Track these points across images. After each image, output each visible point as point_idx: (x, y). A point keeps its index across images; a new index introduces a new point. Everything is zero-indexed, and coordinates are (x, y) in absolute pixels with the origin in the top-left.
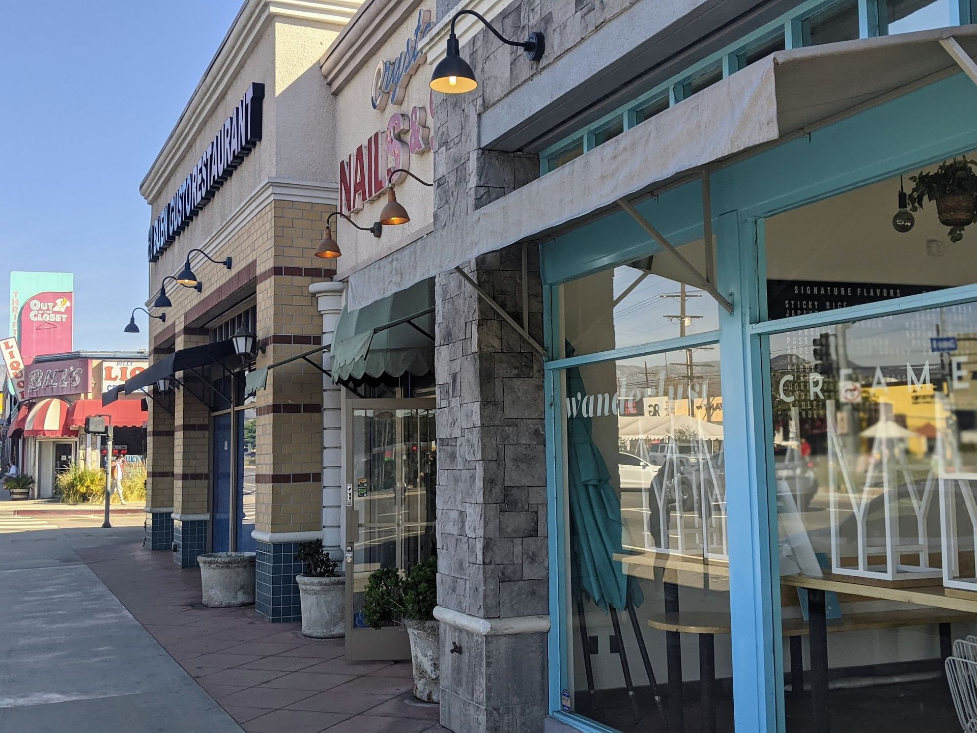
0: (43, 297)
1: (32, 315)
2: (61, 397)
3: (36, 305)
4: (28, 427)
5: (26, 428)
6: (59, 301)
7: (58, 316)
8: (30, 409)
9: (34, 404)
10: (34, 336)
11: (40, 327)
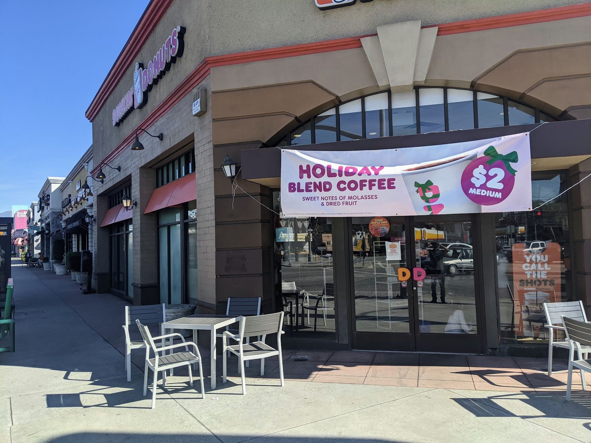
0: (20, 211)
1: (18, 215)
2: (22, 237)
3: (18, 213)
4: (15, 243)
5: (15, 244)
6: (24, 212)
7: (24, 216)
8: (15, 240)
9: (16, 239)
10: (18, 221)
11: (20, 218)
